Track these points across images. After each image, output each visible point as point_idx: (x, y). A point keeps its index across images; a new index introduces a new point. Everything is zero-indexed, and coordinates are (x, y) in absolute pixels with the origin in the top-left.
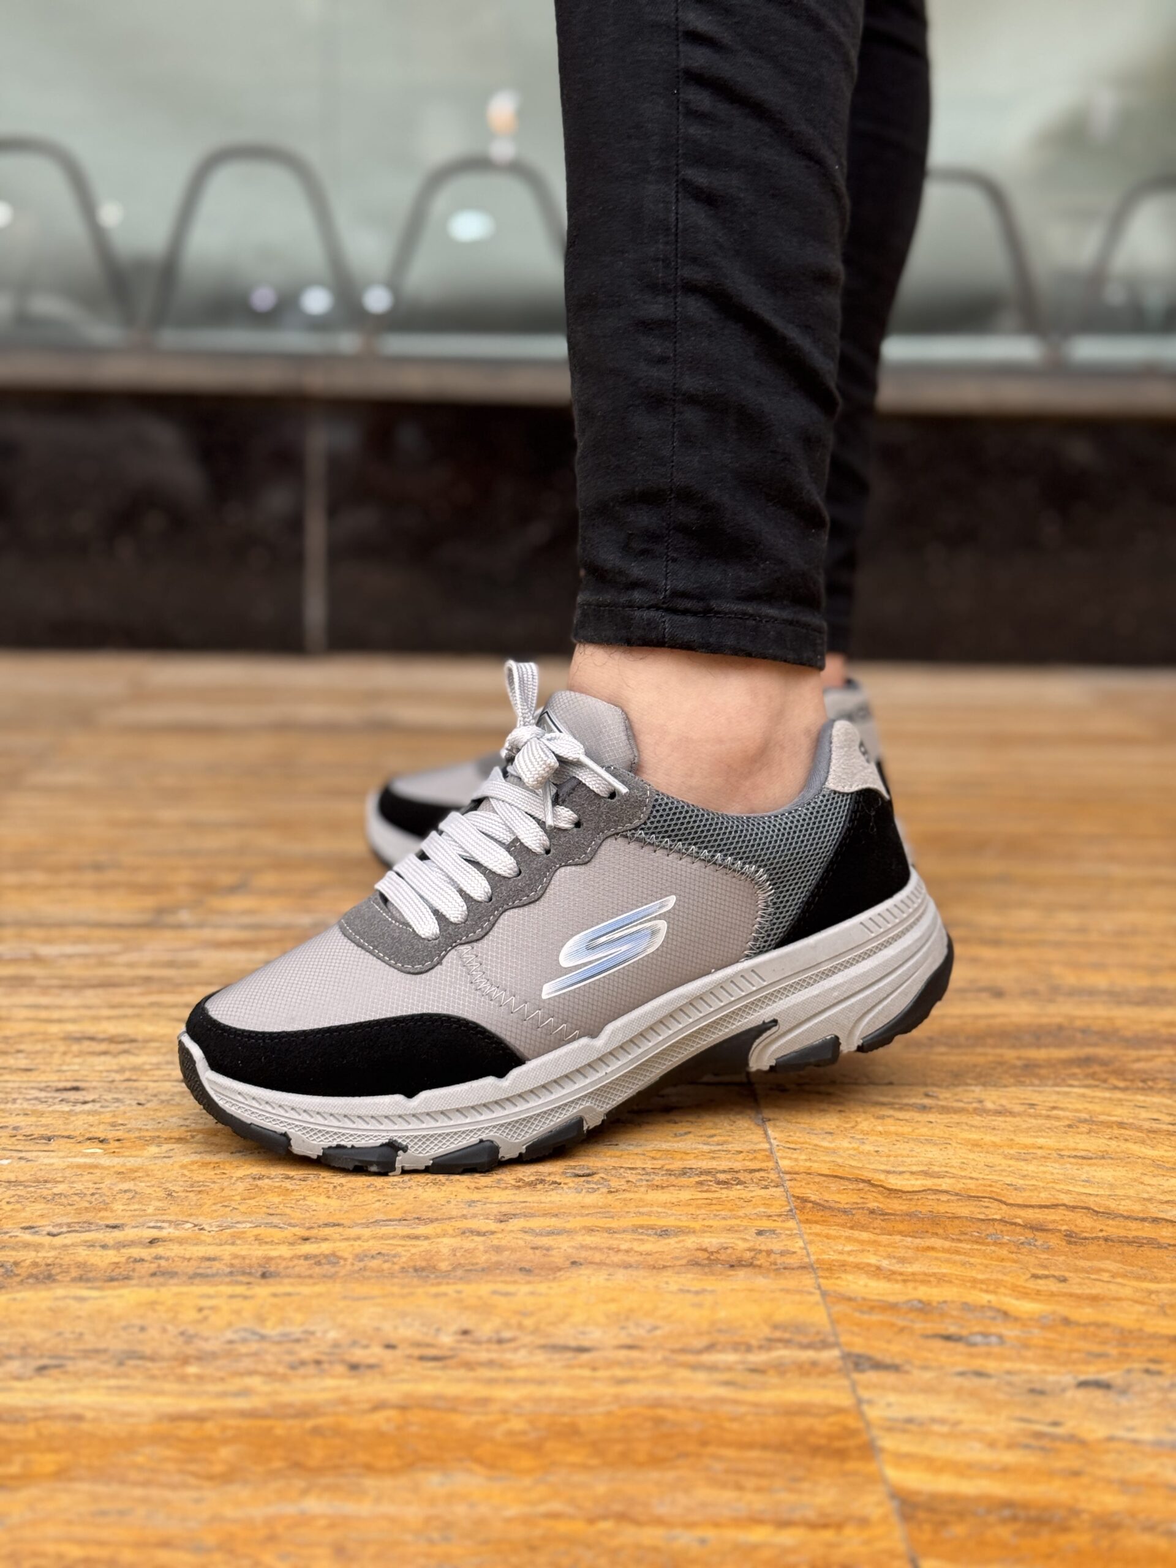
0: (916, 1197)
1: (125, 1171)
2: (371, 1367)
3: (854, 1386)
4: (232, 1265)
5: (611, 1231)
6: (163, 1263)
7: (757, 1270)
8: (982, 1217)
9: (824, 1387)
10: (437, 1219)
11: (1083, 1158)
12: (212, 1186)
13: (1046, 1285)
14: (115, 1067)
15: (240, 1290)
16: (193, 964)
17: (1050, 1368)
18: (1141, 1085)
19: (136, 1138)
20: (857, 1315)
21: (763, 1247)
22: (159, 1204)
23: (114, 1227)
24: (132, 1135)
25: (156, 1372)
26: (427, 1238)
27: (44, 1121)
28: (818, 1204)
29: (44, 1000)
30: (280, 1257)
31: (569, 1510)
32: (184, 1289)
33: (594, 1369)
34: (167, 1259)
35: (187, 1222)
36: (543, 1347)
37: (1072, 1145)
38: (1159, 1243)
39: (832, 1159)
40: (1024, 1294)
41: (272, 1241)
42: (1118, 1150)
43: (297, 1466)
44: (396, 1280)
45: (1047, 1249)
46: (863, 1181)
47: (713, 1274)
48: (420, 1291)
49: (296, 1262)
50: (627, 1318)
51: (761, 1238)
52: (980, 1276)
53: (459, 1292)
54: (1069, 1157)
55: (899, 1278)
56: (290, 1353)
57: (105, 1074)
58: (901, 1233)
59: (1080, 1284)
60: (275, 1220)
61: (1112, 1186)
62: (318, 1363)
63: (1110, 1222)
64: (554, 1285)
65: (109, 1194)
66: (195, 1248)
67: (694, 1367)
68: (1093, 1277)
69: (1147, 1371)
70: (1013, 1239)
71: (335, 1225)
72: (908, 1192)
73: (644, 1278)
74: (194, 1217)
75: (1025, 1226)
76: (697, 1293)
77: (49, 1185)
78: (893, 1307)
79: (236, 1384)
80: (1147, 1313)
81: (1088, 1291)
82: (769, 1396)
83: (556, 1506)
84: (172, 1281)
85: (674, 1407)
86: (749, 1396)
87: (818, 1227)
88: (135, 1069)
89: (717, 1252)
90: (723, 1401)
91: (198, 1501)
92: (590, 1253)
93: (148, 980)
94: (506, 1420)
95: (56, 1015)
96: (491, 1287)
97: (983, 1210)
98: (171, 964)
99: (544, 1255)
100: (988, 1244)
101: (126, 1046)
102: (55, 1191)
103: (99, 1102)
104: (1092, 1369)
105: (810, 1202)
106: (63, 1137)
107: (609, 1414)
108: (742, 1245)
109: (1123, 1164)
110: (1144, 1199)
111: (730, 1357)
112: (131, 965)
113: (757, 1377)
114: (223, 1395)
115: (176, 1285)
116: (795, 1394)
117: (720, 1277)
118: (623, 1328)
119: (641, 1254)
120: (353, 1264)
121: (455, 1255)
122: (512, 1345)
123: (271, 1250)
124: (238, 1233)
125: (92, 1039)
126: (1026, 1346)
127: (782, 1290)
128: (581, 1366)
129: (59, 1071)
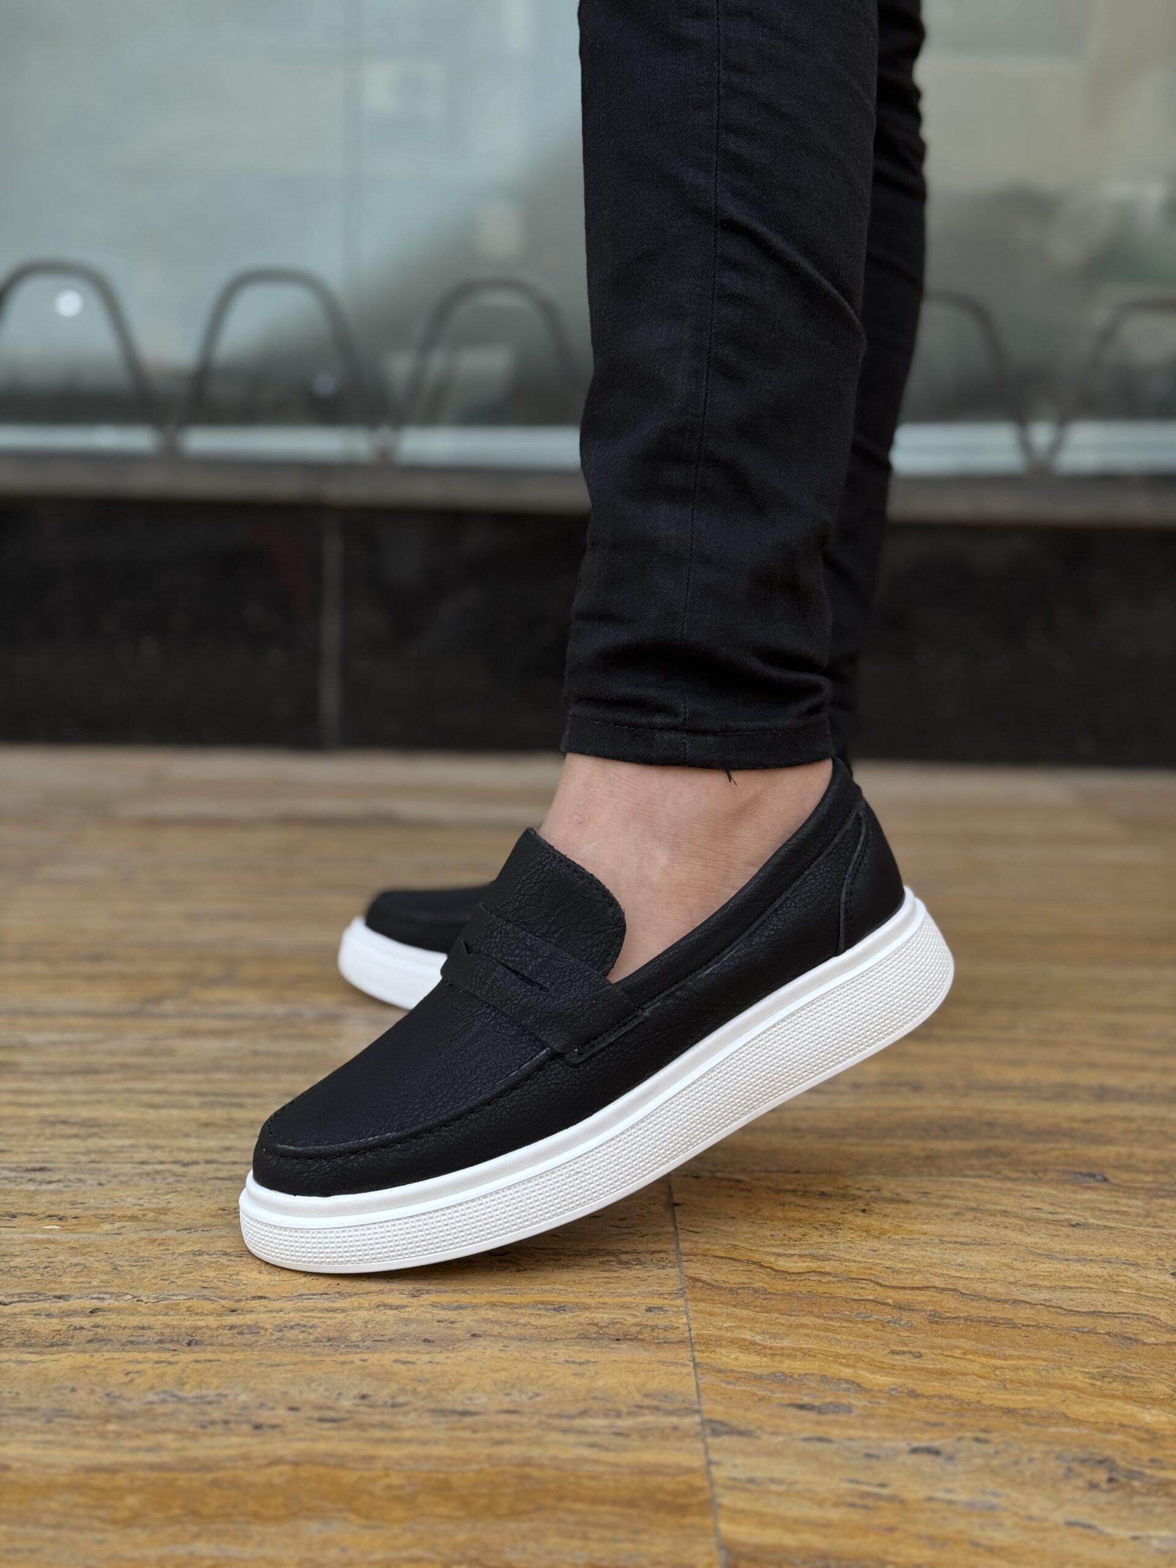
0: (800, 1278)
1: (78, 1246)
2: (273, 1427)
3: (706, 1450)
4: (162, 1334)
5: (513, 1306)
6: (100, 1330)
7: (640, 1343)
8: (857, 1297)
9: (679, 1450)
10: (356, 1294)
11: (962, 1243)
12: (155, 1261)
13: (902, 1360)
14: (82, 1150)
15: (165, 1356)
16: (169, 1052)
17: (887, 1435)
18: (1031, 1176)
19: (92, 1215)
20: (723, 1385)
21: (650, 1323)
22: (105, 1277)
23: (59, 1298)
24: (89, 1213)
25: (79, 1429)
26: (343, 1311)
27: (10, 1199)
28: (709, 1284)
29: (28, 1086)
30: (207, 1326)
31: (430, 1555)
32: (116, 1355)
33: (474, 1431)
34: (104, 1327)
35: (127, 1294)
36: (433, 1411)
37: (955, 1231)
38: (1014, 1324)
39: (729, 1242)
40: (881, 1368)
41: (202, 1312)
42: (997, 1236)
43: (195, 1514)
44: (308, 1349)
45: (911, 1328)
46: (754, 1263)
47: (599, 1347)
48: (327, 1359)
49: (221, 1331)
50: (513, 1386)
51: (649, 1314)
52: (842, 1351)
53: (365, 1361)
54: (949, 1242)
55: (769, 1352)
56: (202, 1413)
57: (72, 1156)
58: (779, 1311)
59: (933, 1360)
60: (207, 1292)
61: (983, 1270)
62: (226, 1422)
63: (974, 1304)
64: (452, 1355)
65: (60, 1267)
66: (131, 1318)
67: (565, 1431)
68: (946, 1353)
69: (977, 1440)
70: (880, 1317)
71: (260, 1298)
72: (793, 1273)
73: (536, 1349)
74: (134, 1290)
75: (894, 1307)
76: (581, 1364)
77: (7, 1259)
78: (759, 1378)
79: (151, 1440)
80: (987, 1387)
81: (938, 1366)
82: (629, 1457)
83: (418, 1552)
84: (105, 1348)
85: (541, 1467)
86: (611, 1457)
87: (704, 1304)
88: (100, 1151)
89: (607, 1327)
90: (586, 1460)
91: (100, 1542)
92: (490, 1325)
93: (125, 1067)
94: (387, 1475)
95: (35, 1099)
96: (394, 1356)
97: (859, 1291)
98: (148, 1053)
99: (448, 1328)
100: (856, 1323)
101: (95, 1130)
102: (12, 1264)
103: (63, 1182)
104: (926, 1436)
105: (701, 1281)
106: (26, 1214)
107: (481, 1471)
108: (631, 1320)
109: (998, 1250)
110: (1010, 1283)
111: (601, 1422)
112: (111, 1053)
113: (620, 1440)
114: (137, 1450)
115: (108, 1351)
116: (650, 1457)
117: (604, 1350)
118: (507, 1395)
119: (537, 1328)
120: (272, 1334)
121: (366, 1327)
122: (405, 1409)
123: (200, 1320)
124: (172, 1304)
125: (65, 1122)
126: (871, 1416)
127: (659, 1362)
128: (463, 1429)
129: (30, 1153)
